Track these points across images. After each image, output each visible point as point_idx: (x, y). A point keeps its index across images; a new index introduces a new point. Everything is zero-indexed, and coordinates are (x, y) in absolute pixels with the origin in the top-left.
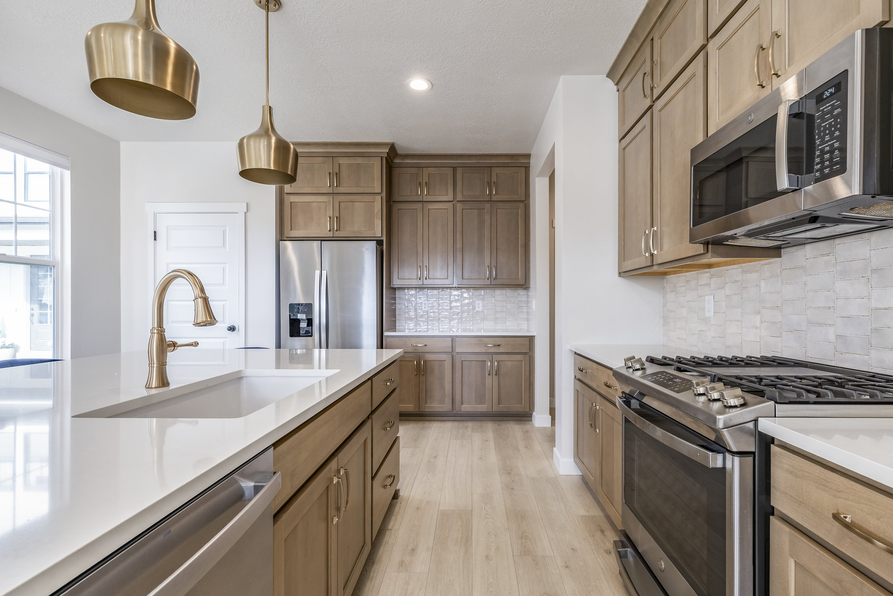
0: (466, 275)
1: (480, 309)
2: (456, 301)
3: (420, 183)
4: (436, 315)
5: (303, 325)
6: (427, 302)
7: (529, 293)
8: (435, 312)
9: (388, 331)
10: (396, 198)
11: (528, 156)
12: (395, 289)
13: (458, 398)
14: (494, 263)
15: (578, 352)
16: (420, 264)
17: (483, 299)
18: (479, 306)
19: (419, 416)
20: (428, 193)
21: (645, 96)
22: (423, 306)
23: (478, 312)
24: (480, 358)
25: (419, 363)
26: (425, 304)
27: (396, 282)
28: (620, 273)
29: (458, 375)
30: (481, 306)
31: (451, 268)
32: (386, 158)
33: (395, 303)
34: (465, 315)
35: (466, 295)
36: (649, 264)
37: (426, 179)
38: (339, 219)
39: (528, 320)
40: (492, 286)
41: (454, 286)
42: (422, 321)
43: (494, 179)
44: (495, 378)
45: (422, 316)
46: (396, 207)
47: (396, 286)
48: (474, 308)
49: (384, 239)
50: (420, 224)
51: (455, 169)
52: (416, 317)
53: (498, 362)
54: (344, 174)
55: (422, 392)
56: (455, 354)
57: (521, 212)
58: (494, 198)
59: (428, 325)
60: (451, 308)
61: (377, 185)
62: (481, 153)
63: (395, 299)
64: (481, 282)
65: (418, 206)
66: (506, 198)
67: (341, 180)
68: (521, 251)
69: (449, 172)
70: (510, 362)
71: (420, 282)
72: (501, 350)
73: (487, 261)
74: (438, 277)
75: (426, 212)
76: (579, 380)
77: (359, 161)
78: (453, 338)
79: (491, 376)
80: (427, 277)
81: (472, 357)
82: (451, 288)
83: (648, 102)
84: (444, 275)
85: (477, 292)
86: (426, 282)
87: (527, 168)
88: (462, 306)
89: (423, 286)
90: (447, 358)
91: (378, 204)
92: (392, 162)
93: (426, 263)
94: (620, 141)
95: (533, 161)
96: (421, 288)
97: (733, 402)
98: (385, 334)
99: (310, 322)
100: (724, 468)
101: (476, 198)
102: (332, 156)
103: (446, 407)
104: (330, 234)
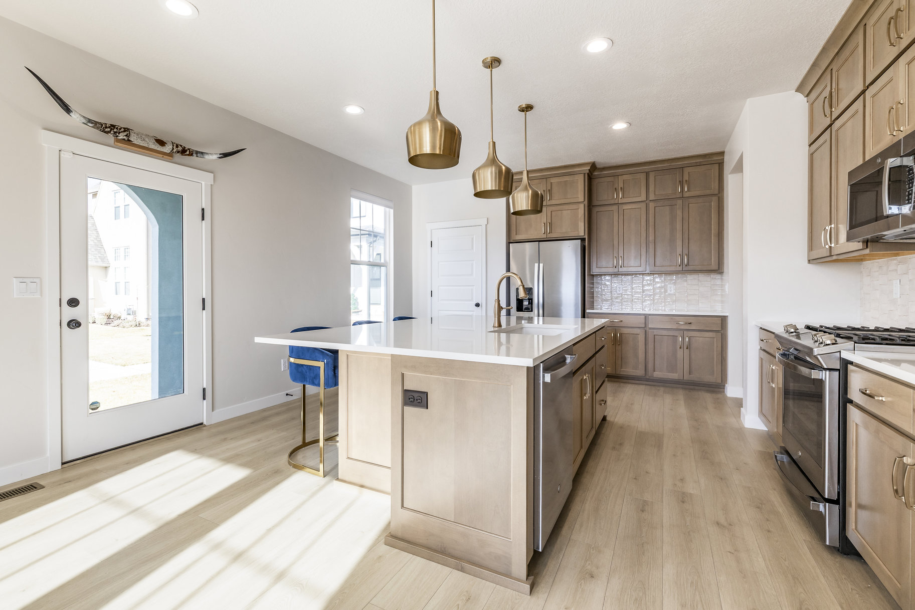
0: (658, 263)
1: (672, 292)
2: (649, 285)
3: (616, 189)
4: (630, 297)
5: (526, 303)
6: (621, 286)
7: (723, 278)
8: (629, 295)
9: (589, 309)
10: (595, 203)
11: (722, 153)
12: (593, 276)
13: (650, 366)
14: (686, 252)
15: (763, 327)
16: (616, 255)
17: (675, 283)
18: (671, 289)
19: (616, 378)
20: (623, 197)
21: (826, 116)
22: (618, 289)
23: (670, 294)
24: (671, 333)
25: (615, 335)
26: (619, 288)
27: (595, 271)
28: (809, 260)
29: (651, 346)
30: (672, 289)
31: (643, 258)
32: (588, 174)
33: (593, 287)
34: (657, 297)
35: (657, 280)
36: (828, 255)
37: (621, 185)
38: (551, 224)
39: (722, 302)
40: (684, 272)
41: (646, 272)
42: (617, 302)
43: (686, 177)
44: (686, 351)
45: (616, 298)
46: (595, 210)
47: (595, 274)
48: (666, 291)
49: (586, 237)
50: (616, 223)
51: (647, 174)
52: (612, 299)
53: (690, 338)
54: (555, 190)
55: (618, 358)
56: (648, 329)
57: (714, 204)
58: (686, 195)
59: (622, 305)
60: (643, 291)
61: (580, 194)
62: (673, 157)
63: (593, 284)
64: (673, 269)
65: (615, 208)
66: (697, 193)
67: (553, 195)
68: (714, 239)
69: (643, 176)
70: (701, 339)
71: (616, 270)
72: (693, 327)
73: (679, 250)
74: (632, 265)
75: (621, 212)
76: (764, 350)
77: (567, 178)
78: (646, 316)
79: (682, 350)
80: (622, 266)
81: (664, 333)
82: (643, 274)
83: (828, 122)
84: (638, 264)
85: (669, 278)
86: (621, 270)
87: (721, 165)
88: (654, 289)
89: (619, 273)
90: (641, 332)
91: (581, 211)
92: (592, 174)
93: (621, 254)
94: (810, 145)
95: (726, 158)
96: (616, 275)
97: (828, 342)
98: (588, 311)
99: (531, 301)
100: (822, 379)
101: (668, 196)
102: (546, 178)
103: (640, 372)
104: (544, 236)
